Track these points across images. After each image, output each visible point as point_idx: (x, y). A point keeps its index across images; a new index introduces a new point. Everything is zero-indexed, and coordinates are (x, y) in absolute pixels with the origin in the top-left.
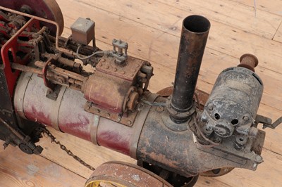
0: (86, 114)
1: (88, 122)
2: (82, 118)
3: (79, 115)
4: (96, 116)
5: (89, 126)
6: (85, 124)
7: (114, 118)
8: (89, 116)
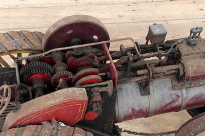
0: (175, 92)
1: (178, 96)
2: (174, 96)
3: (171, 95)
4: (183, 90)
5: (180, 99)
6: (177, 99)
7: (196, 84)
8: (178, 92)
